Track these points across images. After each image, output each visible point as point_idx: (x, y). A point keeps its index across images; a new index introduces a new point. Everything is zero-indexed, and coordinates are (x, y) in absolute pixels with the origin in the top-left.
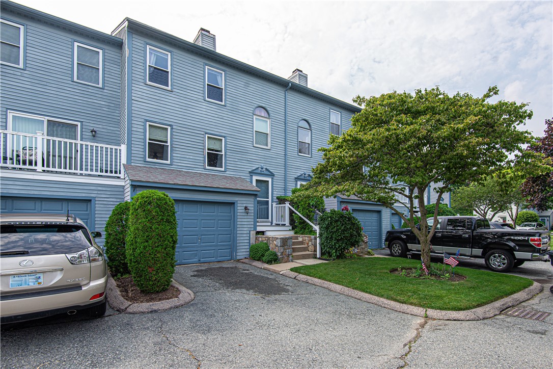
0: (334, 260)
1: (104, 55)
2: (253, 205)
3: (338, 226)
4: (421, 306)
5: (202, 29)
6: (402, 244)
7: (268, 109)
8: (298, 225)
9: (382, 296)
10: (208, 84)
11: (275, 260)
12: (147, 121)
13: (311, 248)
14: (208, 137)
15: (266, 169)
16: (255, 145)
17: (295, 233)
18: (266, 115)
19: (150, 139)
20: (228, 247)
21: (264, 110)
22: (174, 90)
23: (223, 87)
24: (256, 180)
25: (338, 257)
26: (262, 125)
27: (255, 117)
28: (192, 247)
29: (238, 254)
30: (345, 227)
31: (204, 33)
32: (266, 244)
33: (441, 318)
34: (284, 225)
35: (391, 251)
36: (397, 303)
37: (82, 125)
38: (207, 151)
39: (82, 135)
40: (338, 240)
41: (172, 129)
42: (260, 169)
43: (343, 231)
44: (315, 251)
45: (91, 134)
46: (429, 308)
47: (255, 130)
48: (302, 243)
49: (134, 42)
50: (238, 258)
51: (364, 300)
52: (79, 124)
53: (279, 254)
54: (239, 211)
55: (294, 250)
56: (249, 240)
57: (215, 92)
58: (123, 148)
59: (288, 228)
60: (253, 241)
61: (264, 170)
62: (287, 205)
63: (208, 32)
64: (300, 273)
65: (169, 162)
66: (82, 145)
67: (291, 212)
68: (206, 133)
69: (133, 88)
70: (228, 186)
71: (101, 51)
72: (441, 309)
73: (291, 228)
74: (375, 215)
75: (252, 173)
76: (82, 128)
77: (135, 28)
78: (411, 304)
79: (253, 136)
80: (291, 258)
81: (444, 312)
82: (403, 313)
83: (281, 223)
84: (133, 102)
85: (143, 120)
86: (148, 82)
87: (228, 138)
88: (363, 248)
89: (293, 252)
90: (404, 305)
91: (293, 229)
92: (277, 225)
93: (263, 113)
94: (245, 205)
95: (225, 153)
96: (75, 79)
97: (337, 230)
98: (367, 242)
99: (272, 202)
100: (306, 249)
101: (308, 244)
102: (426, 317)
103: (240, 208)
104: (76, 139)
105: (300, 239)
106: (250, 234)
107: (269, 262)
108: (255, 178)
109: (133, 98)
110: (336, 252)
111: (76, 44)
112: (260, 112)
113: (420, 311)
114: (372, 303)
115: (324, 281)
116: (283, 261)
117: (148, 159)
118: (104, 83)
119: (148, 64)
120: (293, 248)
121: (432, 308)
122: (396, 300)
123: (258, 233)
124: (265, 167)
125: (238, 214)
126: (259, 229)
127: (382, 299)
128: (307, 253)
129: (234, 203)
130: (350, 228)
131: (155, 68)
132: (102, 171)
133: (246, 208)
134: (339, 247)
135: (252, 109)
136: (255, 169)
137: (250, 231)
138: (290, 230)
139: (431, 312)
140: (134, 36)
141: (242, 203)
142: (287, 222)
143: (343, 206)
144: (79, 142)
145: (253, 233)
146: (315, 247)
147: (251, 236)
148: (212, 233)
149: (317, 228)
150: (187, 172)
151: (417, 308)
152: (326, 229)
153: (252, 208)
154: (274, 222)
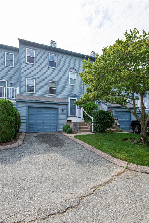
0: (98, 133)
1: (15, 55)
2: (65, 109)
3: (100, 117)
4: (126, 161)
5: (52, 41)
6: (139, 127)
7: (76, 68)
8: (86, 118)
9: (106, 152)
10: (50, 61)
11: (71, 132)
12: (26, 77)
13: (89, 127)
14: (50, 82)
15: (75, 94)
16: (70, 84)
17: (85, 121)
18: (75, 71)
19: (27, 84)
20: (55, 126)
21: (74, 69)
22: (37, 64)
23: (56, 61)
24: (70, 99)
25: (100, 132)
26: (73, 76)
27: (70, 72)
28: (40, 126)
29: (59, 129)
30: (104, 117)
31: (53, 42)
32: (69, 125)
33: (136, 170)
34: (81, 118)
35: (133, 131)
36: (112, 157)
37: (7, 82)
38: (49, 88)
39: (7, 85)
40: (100, 124)
41: (36, 80)
42: (72, 94)
43: (103, 119)
44: (91, 129)
45: (10, 85)
46: (130, 162)
47: (70, 78)
48: (86, 125)
49: (21, 48)
50: (59, 131)
51: (96, 153)
52: (6, 81)
53: (73, 129)
54: (59, 111)
55: (80, 128)
56: (64, 123)
57: (53, 64)
58: (18, 88)
59: (82, 119)
60: (65, 124)
61: (74, 94)
62: (82, 109)
63: (54, 41)
64: (76, 138)
65: (34, 93)
66: (7, 88)
67: (83, 112)
68: (49, 81)
69: (21, 65)
70: (55, 101)
71: (14, 54)
72: (138, 164)
73: (83, 119)
74: (128, 114)
75: (68, 96)
76: (7, 83)
77: (22, 42)
78: (120, 159)
79: (69, 81)
80: (78, 132)
81: (139, 166)
82: (113, 163)
83: (80, 117)
84: (21, 70)
85: (25, 77)
86: (27, 63)
87: (58, 82)
88: (117, 129)
89: (80, 129)
90: (116, 159)
91: (84, 119)
92: (79, 118)
93: (74, 71)
94: (62, 109)
95: (57, 88)
96: (5, 65)
97: (100, 119)
98: (119, 126)
99: (77, 108)
100: (87, 128)
101: (88, 125)
102: (127, 168)
103: (60, 110)
104: (5, 86)
105: (86, 124)
106: (64, 121)
107: (68, 133)
108: (69, 98)
109: (21, 69)
110: (99, 129)
111: (6, 53)
112: (73, 70)
113: (124, 163)
114: (100, 156)
115: (83, 142)
116: (75, 133)
117: (27, 92)
118: (14, 66)
119: (27, 55)
120: (80, 127)
121: (133, 163)
122: (112, 155)
123: (68, 121)
124: (74, 93)
125: (59, 113)
126: (68, 119)
127: (105, 154)
128: (88, 129)
129: (57, 108)
130: (107, 118)
131: (30, 57)
132: (12, 97)
133: (62, 110)
134: (100, 127)
135: (68, 69)
136: (70, 94)
137: (64, 120)
138: (83, 120)
139: (131, 165)
140: (21, 45)
141: (60, 108)
142: (82, 117)
143: (110, 109)
144: (6, 87)
145: (65, 121)
146: (91, 127)
147: (65, 122)
148: (48, 120)
149: (92, 118)
150: (41, 97)
151: (123, 161)
152: (95, 118)
153: (65, 110)
154: (78, 117)
